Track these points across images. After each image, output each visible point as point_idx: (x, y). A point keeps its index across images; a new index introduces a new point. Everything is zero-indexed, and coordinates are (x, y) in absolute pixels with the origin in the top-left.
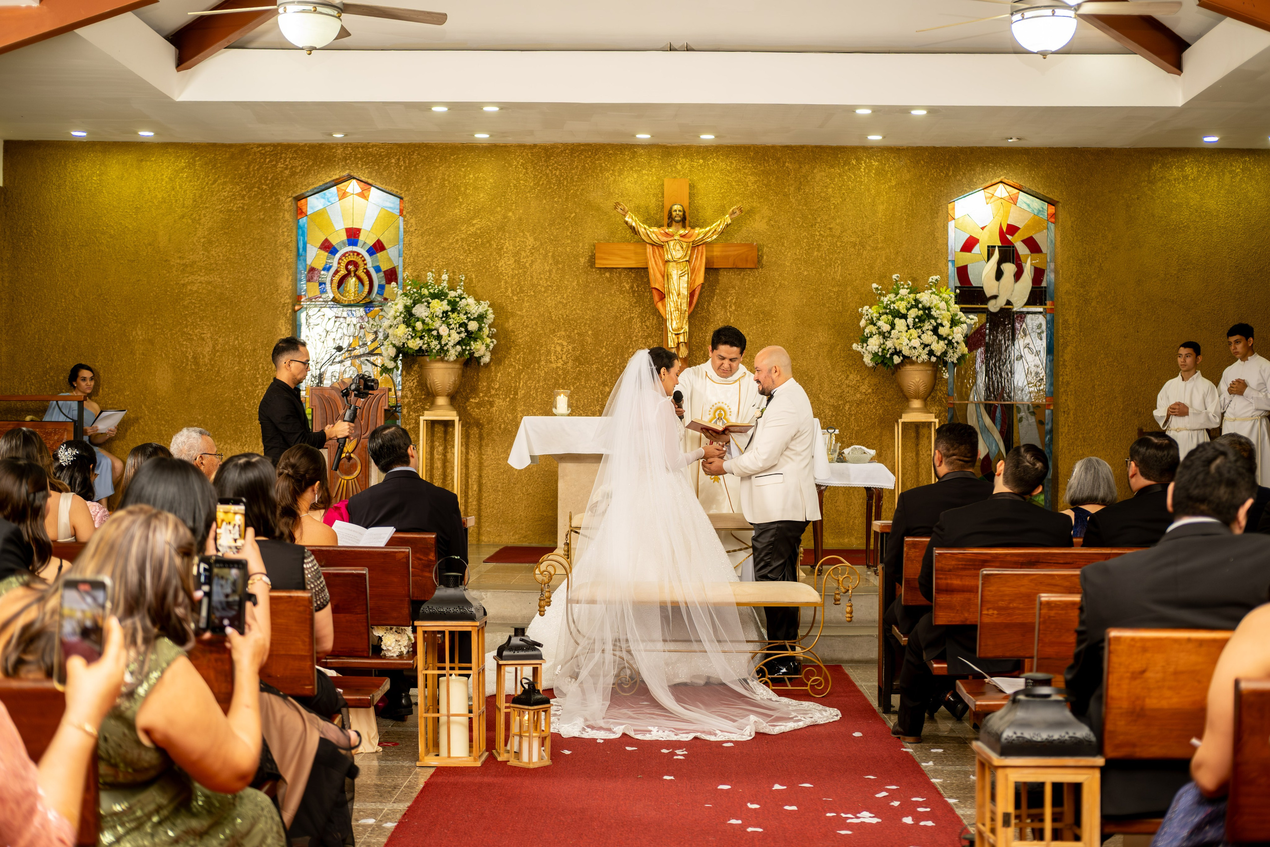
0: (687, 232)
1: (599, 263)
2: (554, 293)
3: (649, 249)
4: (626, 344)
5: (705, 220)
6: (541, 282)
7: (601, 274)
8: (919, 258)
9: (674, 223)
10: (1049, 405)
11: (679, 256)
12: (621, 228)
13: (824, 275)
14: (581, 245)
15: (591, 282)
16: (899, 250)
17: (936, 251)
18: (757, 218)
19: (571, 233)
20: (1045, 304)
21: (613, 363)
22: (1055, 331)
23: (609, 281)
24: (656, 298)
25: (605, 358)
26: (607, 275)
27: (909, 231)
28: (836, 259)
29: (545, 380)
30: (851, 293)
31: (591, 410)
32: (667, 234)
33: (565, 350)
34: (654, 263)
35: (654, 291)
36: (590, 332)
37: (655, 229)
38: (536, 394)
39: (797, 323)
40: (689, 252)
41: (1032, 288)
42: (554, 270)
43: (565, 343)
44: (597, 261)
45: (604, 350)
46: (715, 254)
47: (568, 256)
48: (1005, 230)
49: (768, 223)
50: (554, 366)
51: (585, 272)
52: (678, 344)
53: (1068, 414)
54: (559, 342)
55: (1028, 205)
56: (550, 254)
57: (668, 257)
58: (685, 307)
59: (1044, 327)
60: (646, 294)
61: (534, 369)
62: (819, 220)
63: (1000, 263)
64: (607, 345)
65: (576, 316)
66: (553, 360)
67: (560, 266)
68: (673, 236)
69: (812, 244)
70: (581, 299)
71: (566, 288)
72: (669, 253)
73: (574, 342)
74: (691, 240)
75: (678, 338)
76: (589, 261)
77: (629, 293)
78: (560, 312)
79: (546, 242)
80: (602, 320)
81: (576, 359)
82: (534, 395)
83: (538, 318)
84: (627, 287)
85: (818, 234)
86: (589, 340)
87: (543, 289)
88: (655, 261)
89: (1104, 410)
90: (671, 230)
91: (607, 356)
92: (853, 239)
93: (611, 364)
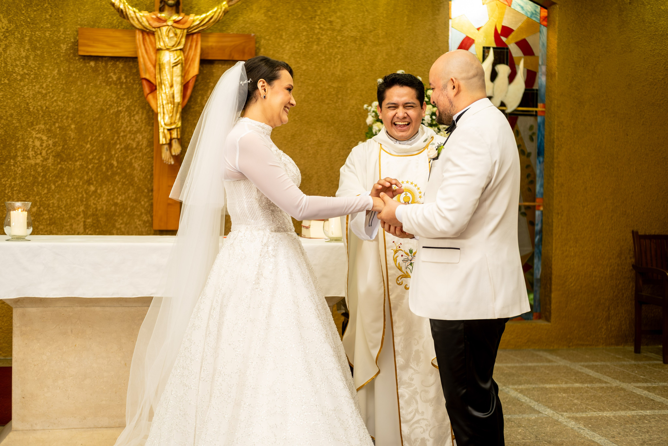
0: (180, 18)
1: (84, 51)
2: (32, 82)
3: (139, 36)
4: (113, 139)
5: (199, 9)
6: (16, 69)
7: (85, 63)
8: (420, 55)
9: (167, 7)
10: (539, 206)
11: (173, 43)
12: (107, 13)
13: (323, 69)
14: (62, 29)
15: (74, 71)
16: (400, 46)
17: (437, 49)
18: (254, 8)
19: (50, 16)
20: (537, 107)
21: (98, 159)
22: (546, 133)
23: (94, 71)
24: (147, 90)
25: (90, 155)
26: (92, 64)
27: (410, 27)
28: (336, 54)
29: (22, 177)
30: (351, 90)
31: (74, 210)
32: (159, 19)
33: (44, 145)
34: (144, 51)
35: (144, 82)
36: (73, 126)
37: (146, 13)
38: (12, 193)
39: (295, 120)
40: (183, 40)
41: (526, 90)
42: (31, 57)
43: (44, 138)
44: (80, 48)
45: (88, 146)
46: (210, 44)
47: (47, 41)
48: (499, 31)
49: (265, 16)
50: (32, 162)
51: (67, 60)
52: (171, 140)
53: (562, 216)
54: (38, 136)
55: (522, 8)
56: (27, 39)
57: (160, 45)
58: (178, 99)
59: (535, 130)
60: (135, 86)
61: (8, 166)
62: (319, 12)
63: (495, 64)
64: (92, 140)
65: (57, 108)
66: (31, 156)
67: (39, 52)
68: (165, 21)
69: (312, 38)
70: (63, 89)
71: (46, 76)
72: (161, 39)
73: (55, 136)
74: (186, 26)
75: (171, 134)
76: (72, 48)
77: (116, 84)
78: (39, 103)
79: (22, 25)
80: (87, 114)
81: (58, 155)
82: (10, 194)
83: (13, 109)
84: (115, 78)
85: (317, 26)
86: (72, 135)
87: (19, 78)
88: (146, 49)
89: (595, 212)
90: (163, 15)
91: (92, 152)
92: (353, 34)
93: (96, 161)
